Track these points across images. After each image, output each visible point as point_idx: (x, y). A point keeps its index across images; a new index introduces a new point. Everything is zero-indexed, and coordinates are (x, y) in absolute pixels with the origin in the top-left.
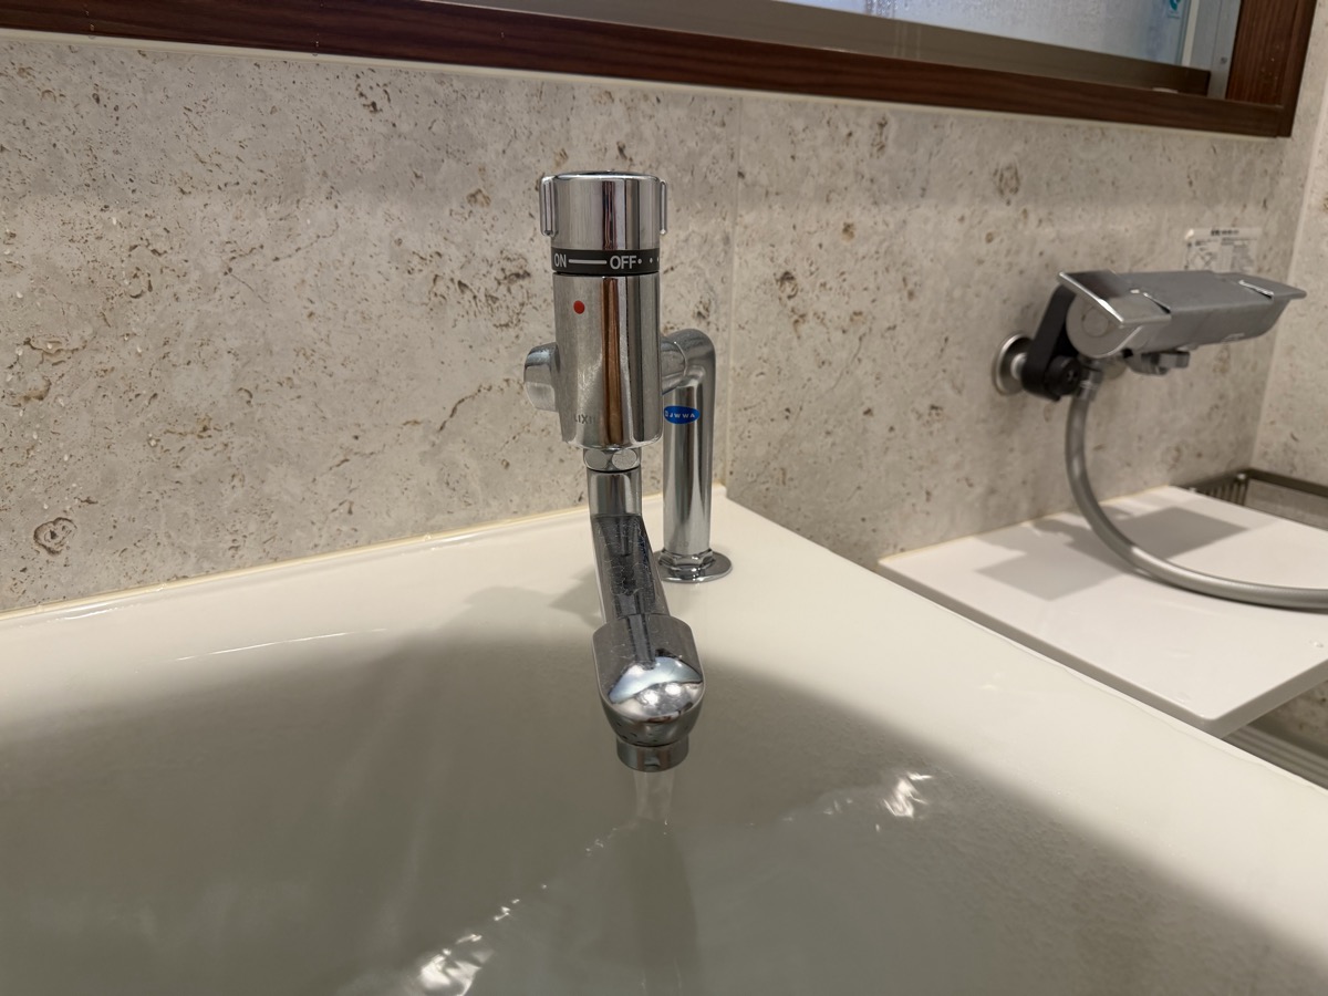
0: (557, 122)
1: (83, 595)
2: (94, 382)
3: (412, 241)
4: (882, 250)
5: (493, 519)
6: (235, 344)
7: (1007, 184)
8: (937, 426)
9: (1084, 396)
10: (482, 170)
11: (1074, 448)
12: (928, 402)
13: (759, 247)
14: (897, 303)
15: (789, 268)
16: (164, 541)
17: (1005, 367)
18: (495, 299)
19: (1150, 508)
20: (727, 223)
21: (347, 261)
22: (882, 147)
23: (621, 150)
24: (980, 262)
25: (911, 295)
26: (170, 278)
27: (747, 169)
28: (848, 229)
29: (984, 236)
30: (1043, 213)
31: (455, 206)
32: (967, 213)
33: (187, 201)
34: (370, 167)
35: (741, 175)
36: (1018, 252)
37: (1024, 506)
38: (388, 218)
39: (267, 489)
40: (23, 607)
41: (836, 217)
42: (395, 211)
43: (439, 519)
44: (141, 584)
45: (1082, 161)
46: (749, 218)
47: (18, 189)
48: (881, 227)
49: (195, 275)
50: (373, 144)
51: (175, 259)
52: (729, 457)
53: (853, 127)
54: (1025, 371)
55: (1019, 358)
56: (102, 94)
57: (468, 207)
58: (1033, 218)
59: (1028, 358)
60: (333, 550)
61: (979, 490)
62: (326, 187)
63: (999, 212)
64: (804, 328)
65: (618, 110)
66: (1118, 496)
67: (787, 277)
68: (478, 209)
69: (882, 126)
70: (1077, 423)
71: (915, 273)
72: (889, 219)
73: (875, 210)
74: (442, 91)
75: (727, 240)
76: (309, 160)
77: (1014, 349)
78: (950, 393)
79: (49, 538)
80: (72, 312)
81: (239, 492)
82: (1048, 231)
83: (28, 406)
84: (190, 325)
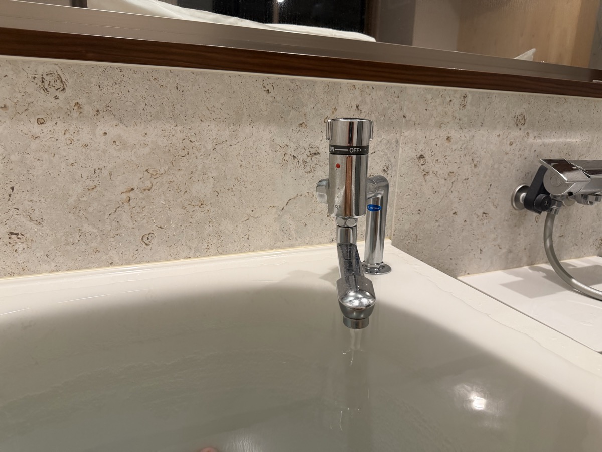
0: (334, 97)
1: (155, 261)
2: (167, 186)
3: (278, 140)
4: (463, 147)
5: (299, 245)
6: (214, 175)
7: (520, 121)
8: (485, 221)
9: (553, 212)
10: (305, 115)
11: (548, 234)
12: (481, 211)
13: (410, 145)
14: (469, 169)
15: (422, 153)
16: (184, 243)
17: (517, 198)
18: (306, 162)
19: (586, 265)
20: (398, 135)
21: (255, 147)
22: (464, 106)
23: (357, 107)
24: (507, 154)
25: (475, 166)
26: (195, 150)
27: (407, 114)
28: (448, 138)
29: (508, 143)
30: (536, 134)
31: (294, 128)
32: (501, 133)
33: (203, 124)
34: (266, 113)
35: (404, 117)
36: (524, 150)
37: (525, 259)
38: (270, 131)
39: (221, 228)
40: (135, 263)
41: (443, 133)
42: (273, 129)
43: (279, 244)
44: (175, 259)
45: (555, 112)
46: (406, 134)
47: (150, 118)
48: (463, 138)
49: (203, 150)
50: (267, 105)
51: (197, 144)
52: (393, 228)
53: (452, 98)
54: (526, 200)
55: (523, 195)
56: (179, 87)
57: (299, 128)
58: (531, 135)
59: (527, 195)
60: (241, 252)
61: (504, 250)
62: (250, 120)
63: (516, 133)
64: (427, 177)
65: (357, 92)
66: (571, 258)
67: (422, 157)
68: (303, 129)
69: (464, 97)
70: (549, 224)
71: (477, 157)
72: (466, 135)
73: (460, 131)
74: (292, 85)
75: (397, 142)
76: (245, 110)
77: (521, 191)
78: (493, 208)
79: (146, 239)
80: (162, 161)
81: (211, 228)
82: (539, 141)
83: (145, 193)
84: (200, 167)
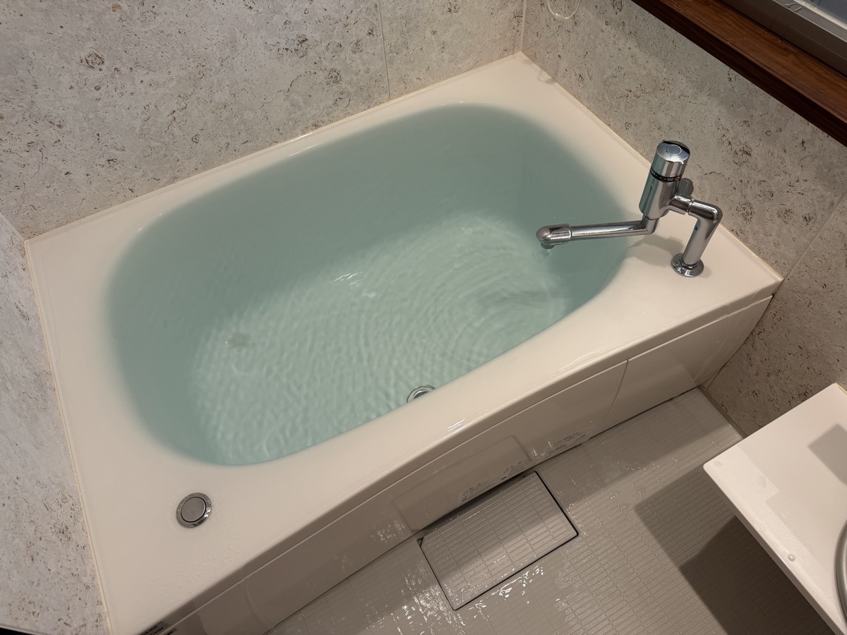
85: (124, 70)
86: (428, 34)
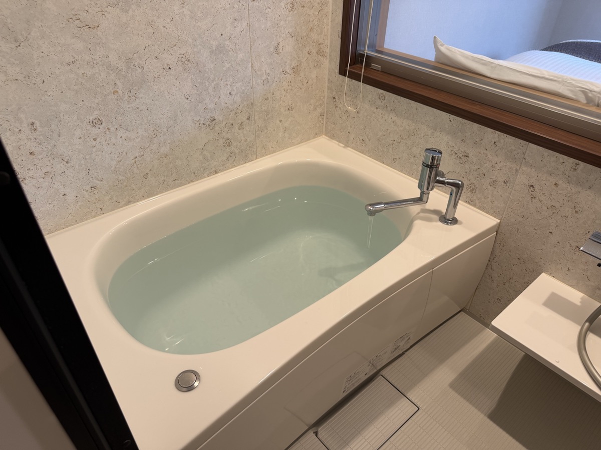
85: (113, 129)
86: (278, 122)
